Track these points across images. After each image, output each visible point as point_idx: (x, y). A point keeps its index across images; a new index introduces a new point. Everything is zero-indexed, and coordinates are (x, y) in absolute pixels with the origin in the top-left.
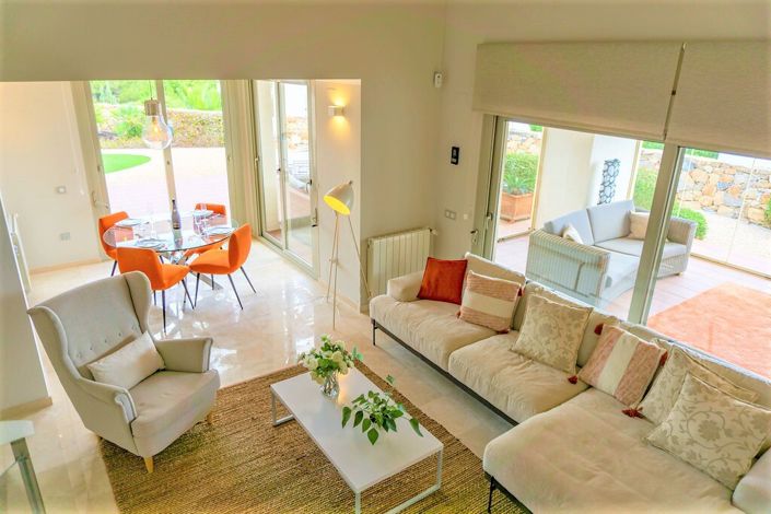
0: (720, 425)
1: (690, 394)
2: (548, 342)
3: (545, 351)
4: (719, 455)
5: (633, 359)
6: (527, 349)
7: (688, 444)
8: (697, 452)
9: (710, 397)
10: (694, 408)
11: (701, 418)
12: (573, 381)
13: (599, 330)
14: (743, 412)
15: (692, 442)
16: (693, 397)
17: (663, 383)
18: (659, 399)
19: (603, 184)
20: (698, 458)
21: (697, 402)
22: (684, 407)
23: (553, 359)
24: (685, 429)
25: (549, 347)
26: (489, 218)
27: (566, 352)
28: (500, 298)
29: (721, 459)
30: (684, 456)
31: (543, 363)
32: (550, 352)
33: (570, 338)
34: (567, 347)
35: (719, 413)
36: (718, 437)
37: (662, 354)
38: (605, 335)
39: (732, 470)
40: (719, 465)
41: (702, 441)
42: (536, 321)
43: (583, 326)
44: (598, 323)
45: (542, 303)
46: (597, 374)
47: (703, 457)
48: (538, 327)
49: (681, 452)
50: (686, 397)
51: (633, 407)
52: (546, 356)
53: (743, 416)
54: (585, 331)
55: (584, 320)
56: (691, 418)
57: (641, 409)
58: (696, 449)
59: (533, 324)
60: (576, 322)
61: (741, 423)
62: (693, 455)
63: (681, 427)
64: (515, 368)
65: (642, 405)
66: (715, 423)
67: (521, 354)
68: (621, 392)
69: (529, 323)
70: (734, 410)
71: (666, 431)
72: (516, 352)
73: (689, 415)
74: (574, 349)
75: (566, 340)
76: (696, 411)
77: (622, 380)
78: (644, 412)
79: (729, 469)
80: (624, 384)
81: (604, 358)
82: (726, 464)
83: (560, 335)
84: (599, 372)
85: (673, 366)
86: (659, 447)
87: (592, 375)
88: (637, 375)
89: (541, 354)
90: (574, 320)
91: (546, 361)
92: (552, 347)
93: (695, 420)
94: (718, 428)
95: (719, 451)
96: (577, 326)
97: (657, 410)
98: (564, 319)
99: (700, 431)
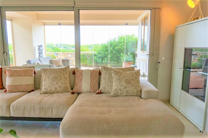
0: (129, 79)
1: (116, 75)
2: (57, 83)
3: (57, 87)
4: (134, 87)
5: (91, 76)
6: (49, 89)
7: (124, 89)
8: (128, 90)
9: (121, 73)
10: (120, 78)
11: (124, 79)
12: (73, 93)
13: (74, 73)
14: (132, 73)
15: (125, 87)
16: (118, 75)
17: (104, 79)
18: (105, 84)
19: (39, 53)
20: (129, 92)
21: (120, 76)
22: (117, 79)
23: (62, 89)
24: (121, 85)
25: (58, 85)
26: (5, 54)
27: (66, 84)
28: (26, 76)
29: (135, 88)
30: (125, 94)
31: (58, 92)
32: (59, 87)
33: (65, 78)
34: (66, 82)
35: (127, 76)
36: (131, 82)
37: (98, 71)
38: (77, 74)
39: (139, 90)
40: (135, 90)
41: (128, 85)
42: (49, 78)
43: (68, 73)
44: (73, 70)
45: (49, 70)
46: (81, 87)
47: (130, 90)
48: (50, 79)
49: (123, 93)
50: (115, 76)
51: (97, 92)
52: (59, 89)
53: (133, 74)
54: (69, 75)
55: (68, 70)
56: (121, 81)
57: (101, 91)
58: (127, 89)
59: (47, 79)
60: (66, 72)
61: (133, 76)
62: (127, 92)
63: (120, 85)
64: (48, 97)
65: (100, 89)
66: (128, 79)
67: (46, 93)
68: (92, 89)
69: (45, 80)
70: (129, 74)
71: (116, 89)
72: (44, 93)
73: (120, 80)
74: (68, 82)
75: (64, 79)
76: (121, 78)
77: (91, 84)
78: (102, 91)
79: (138, 90)
80: (92, 86)
81: (81, 80)
82: (136, 89)
83: (61, 78)
84: (81, 86)
85: (105, 72)
86: (116, 96)
87: (79, 88)
88: (95, 80)
89: (56, 89)
90: (64, 71)
91: (59, 91)
92: (60, 84)
93: (122, 81)
94: (129, 80)
95: (133, 86)
96: (66, 73)
97: (107, 87)
98: (60, 72)
99: (126, 83)
